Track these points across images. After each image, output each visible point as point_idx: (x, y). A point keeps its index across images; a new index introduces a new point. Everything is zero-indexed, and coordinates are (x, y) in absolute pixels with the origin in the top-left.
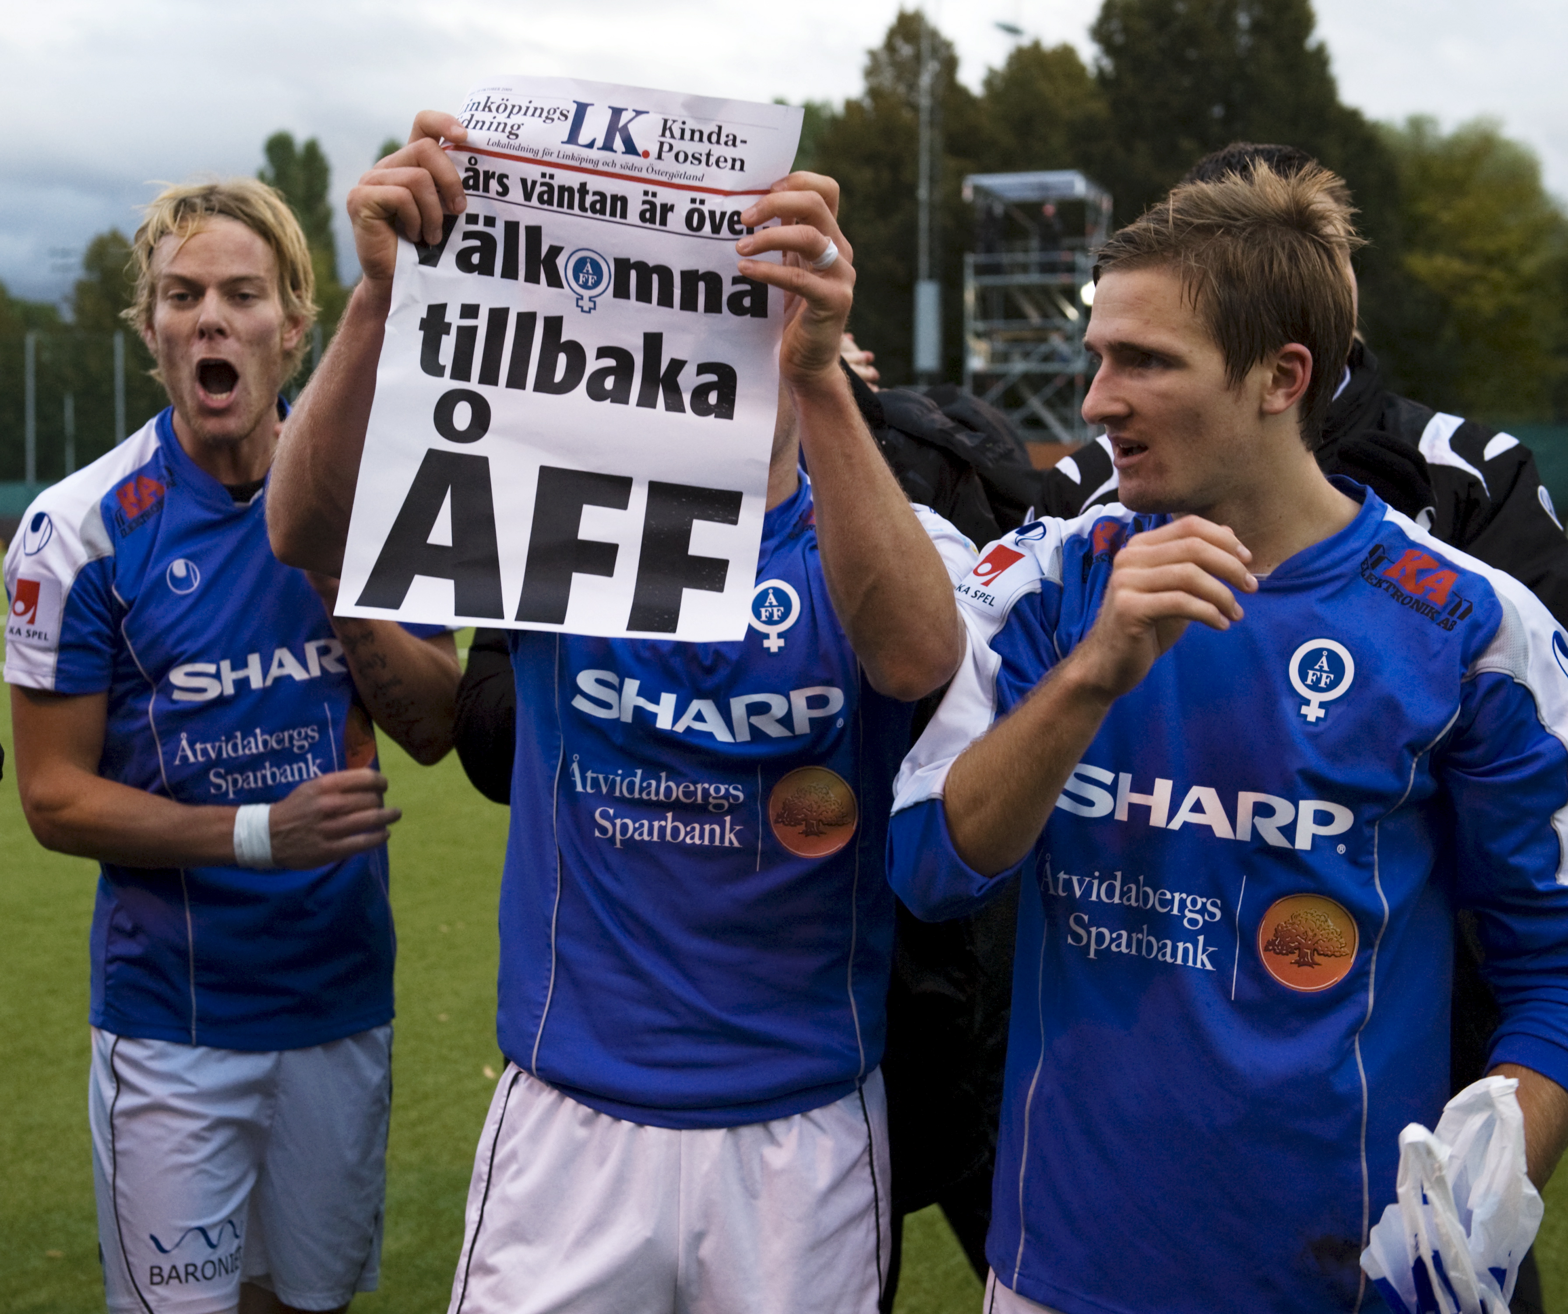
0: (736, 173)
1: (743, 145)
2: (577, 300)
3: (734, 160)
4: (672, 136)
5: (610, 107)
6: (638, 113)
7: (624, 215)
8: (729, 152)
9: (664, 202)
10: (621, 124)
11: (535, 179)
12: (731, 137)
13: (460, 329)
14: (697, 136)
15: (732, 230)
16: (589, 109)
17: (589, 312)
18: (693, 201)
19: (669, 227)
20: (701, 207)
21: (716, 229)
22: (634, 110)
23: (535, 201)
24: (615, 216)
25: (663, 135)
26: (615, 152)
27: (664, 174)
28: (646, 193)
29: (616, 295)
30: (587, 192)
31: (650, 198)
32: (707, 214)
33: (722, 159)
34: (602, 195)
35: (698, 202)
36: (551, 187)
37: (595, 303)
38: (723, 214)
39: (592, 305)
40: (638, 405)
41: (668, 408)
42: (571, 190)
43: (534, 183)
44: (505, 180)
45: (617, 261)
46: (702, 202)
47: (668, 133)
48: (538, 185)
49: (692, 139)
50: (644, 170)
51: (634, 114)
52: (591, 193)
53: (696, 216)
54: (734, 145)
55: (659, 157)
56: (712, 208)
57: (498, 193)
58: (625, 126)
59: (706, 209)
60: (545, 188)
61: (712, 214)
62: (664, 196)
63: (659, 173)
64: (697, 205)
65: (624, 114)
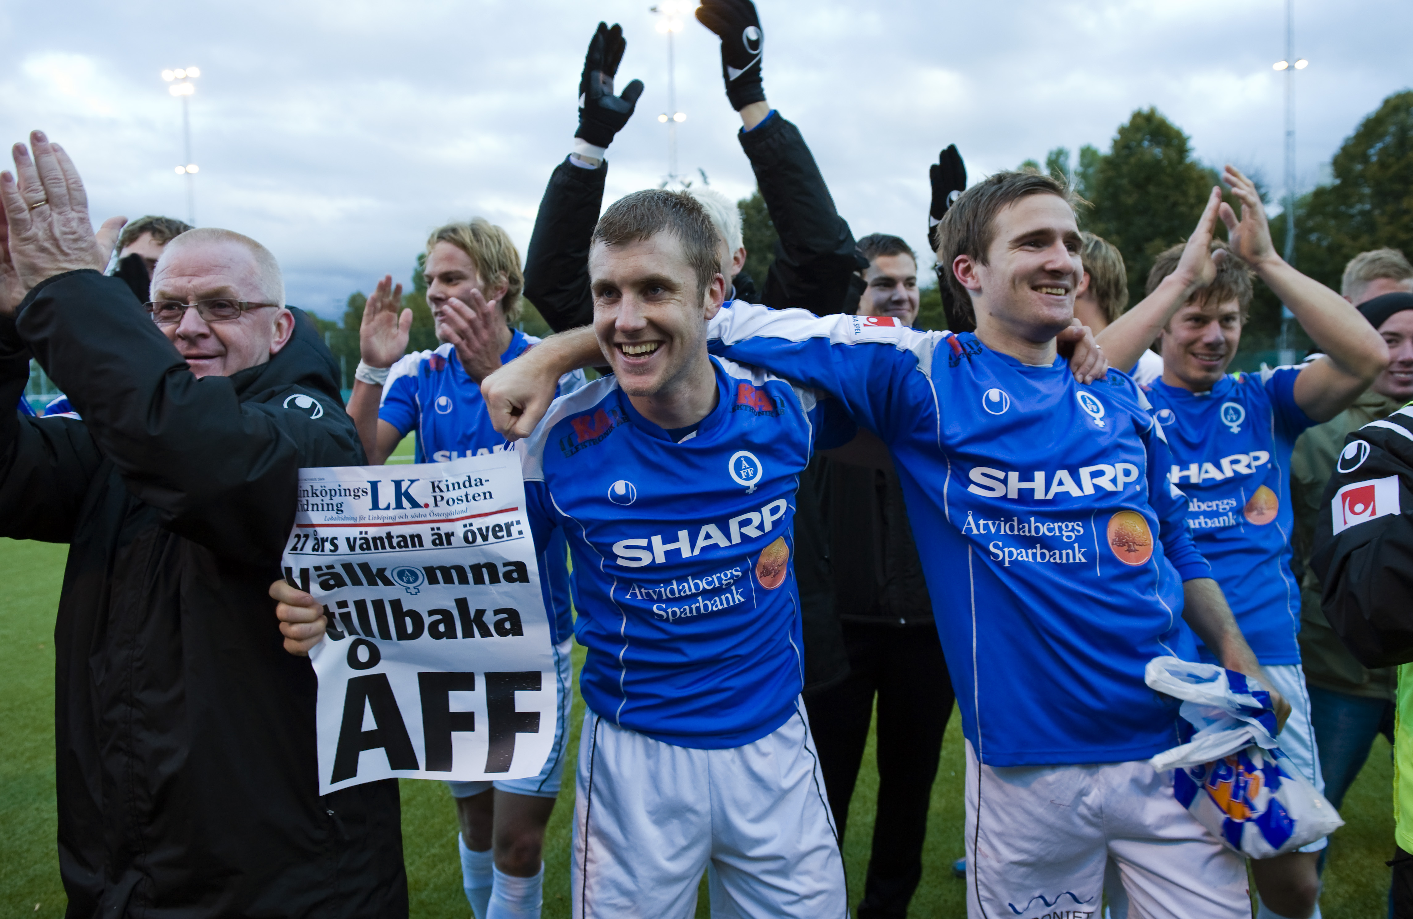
0: (489, 501)
1: (487, 483)
2: (406, 589)
3: (484, 494)
4: (441, 491)
5: (392, 481)
6: (412, 481)
7: (421, 545)
8: (480, 490)
9: (446, 531)
10: (403, 490)
11: (355, 536)
12: (478, 480)
13: (340, 614)
14: (456, 486)
15: (496, 537)
16: (379, 484)
17: (416, 594)
18: (465, 526)
19: (454, 544)
20: (471, 528)
21: (485, 538)
22: (409, 480)
23: (358, 550)
24: (416, 547)
25: (434, 491)
26: (405, 509)
27: (442, 515)
28: (433, 529)
29: (430, 583)
30: (393, 537)
31: (436, 531)
32: (477, 531)
33: (476, 495)
34: (404, 537)
35: (468, 525)
36: (366, 539)
37: (418, 589)
38: (487, 528)
39: (417, 591)
40: (464, 637)
41: (482, 636)
42: (381, 539)
43: (355, 539)
44: (335, 541)
45: (425, 568)
46: (471, 525)
47: (437, 490)
48: (358, 539)
49: (454, 489)
50: (428, 515)
51: (410, 482)
52: (395, 537)
53: (470, 535)
54: (482, 484)
55: (436, 505)
56: (479, 527)
57: (331, 551)
58: (406, 491)
59: (474, 528)
60: (363, 541)
61: (480, 530)
62: (445, 528)
63: (439, 515)
64: (468, 528)
65: (403, 483)
